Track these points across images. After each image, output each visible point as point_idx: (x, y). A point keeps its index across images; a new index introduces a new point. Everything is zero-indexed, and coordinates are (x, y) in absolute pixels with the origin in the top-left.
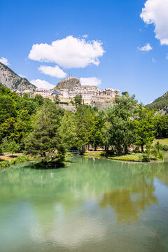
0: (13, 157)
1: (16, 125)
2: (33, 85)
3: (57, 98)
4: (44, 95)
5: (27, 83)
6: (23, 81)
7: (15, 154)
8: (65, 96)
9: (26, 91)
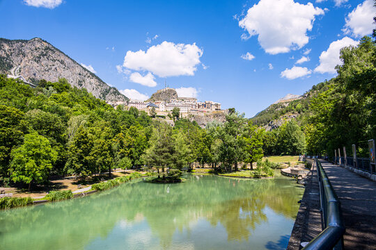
0: (125, 173)
1: (125, 141)
2: (123, 96)
3: (153, 110)
4: (139, 108)
5: (116, 92)
6: (112, 90)
7: (126, 171)
8: (162, 109)
9: (119, 103)
